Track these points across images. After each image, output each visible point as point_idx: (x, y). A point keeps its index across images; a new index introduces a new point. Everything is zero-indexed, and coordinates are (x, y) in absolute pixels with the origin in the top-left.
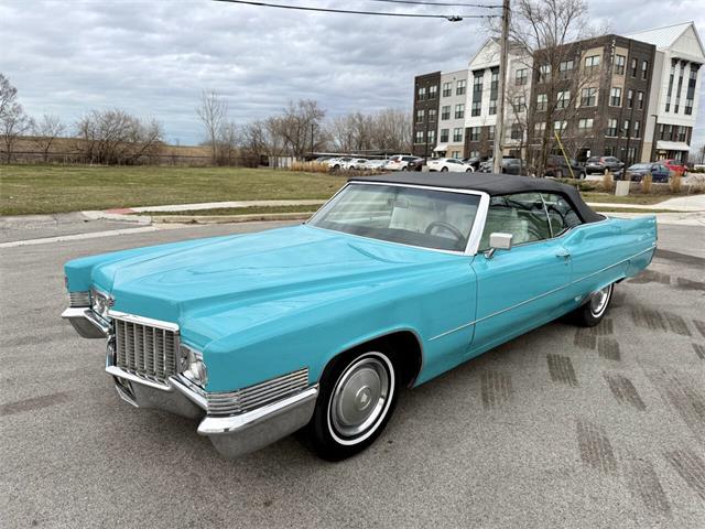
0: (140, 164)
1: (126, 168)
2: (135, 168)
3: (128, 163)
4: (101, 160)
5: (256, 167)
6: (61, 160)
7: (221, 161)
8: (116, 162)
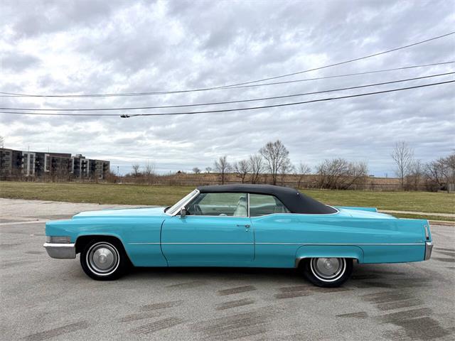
0: (350, 189)
1: (343, 191)
2: (347, 191)
3: (344, 188)
4: (328, 186)
5: (436, 191)
6: (306, 187)
7: (407, 187)
8: (336, 188)
